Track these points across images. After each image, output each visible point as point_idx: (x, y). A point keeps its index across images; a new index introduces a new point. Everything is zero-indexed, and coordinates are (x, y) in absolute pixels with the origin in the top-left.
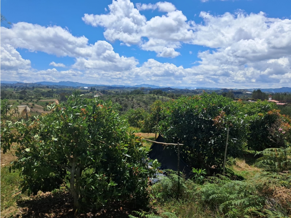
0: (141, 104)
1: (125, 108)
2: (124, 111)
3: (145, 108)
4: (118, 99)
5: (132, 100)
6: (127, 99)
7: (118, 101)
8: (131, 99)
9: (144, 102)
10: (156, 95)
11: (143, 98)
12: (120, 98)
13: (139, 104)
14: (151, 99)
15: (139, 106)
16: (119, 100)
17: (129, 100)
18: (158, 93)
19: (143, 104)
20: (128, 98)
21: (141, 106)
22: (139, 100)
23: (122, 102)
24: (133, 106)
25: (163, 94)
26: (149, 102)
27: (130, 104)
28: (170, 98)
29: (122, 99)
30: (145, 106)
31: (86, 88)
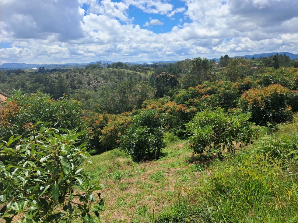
0: (100, 79)
1: (79, 85)
2: (79, 88)
3: (105, 84)
4: (69, 75)
5: (88, 75)
6: (80, 75)
7: (69, 77)
8: (85, 74)
9: (103, 77)
10: (116, 68)
11: (101, 72)
12: (72, 74)
13: (97, 79)
14: (110, 73)
15: (96, 81)
16: (71, 76)
17: (83, 75)
18: (118, 66)
19: (102, 79)
20: (82, 73)
21: (99, 82)
22: (96, 75)
23: (75, 78)
24: (90, 81)
25: (124, 66)
26: (109, 76)
27: (86, 80)
28: (132, 71)
29: (74, 74)
30: (105, 81)
31: (35, 68)
